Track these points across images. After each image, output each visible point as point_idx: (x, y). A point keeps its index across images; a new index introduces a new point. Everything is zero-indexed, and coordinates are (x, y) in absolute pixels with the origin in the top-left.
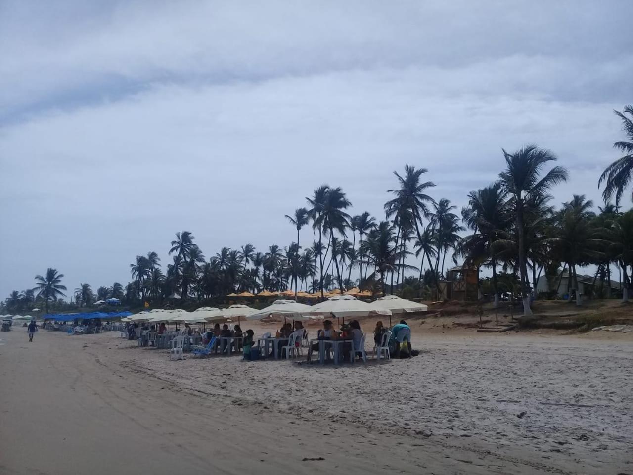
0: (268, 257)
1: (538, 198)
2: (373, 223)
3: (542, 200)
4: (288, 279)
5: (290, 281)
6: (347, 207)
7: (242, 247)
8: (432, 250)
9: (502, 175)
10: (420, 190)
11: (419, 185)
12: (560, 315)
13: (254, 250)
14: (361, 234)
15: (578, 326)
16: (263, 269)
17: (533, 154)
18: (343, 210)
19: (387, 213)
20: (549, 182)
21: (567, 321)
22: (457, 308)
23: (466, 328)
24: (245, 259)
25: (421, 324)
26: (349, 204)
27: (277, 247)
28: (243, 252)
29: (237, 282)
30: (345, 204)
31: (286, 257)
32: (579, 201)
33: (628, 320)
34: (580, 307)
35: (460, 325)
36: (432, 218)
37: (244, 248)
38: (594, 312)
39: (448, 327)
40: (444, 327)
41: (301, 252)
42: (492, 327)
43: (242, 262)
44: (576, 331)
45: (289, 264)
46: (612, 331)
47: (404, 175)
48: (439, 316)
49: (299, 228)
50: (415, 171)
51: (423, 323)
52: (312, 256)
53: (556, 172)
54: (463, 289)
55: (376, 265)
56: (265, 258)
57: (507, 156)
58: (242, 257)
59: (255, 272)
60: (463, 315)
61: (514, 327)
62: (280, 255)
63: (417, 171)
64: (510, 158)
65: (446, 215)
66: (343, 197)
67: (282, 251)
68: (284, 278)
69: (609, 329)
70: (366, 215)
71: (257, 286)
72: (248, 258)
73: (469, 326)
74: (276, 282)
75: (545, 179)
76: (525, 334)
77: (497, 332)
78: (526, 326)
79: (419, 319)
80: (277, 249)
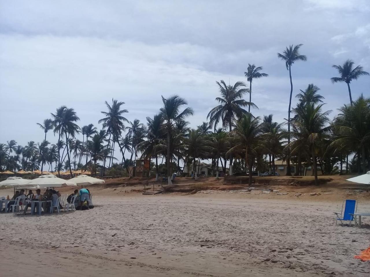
0: (26, 149)
1: (183, 123)
2: (95, 131)
3: (185, 124)
4: (40, 163)
5: (41, 164)
6: (77, 120)
7: (8, 142)
8: (129, 148)
9: (161, 109)
10: (120, 114)
11: (119, 111)
12: (185, 185)
13: (16, 144)
14: (87, 137)
15: (192, 190)
16: (22, 156)
17: (177, 100)
18: (74, 122)
19: (103, 126)
20: (184, 115)
21: (187, 188)
22: (136, 181)
23: (137, 192)
24: (9, 149)
25: (114, 191)
26: (78, 119)
27: (33, 142)
28: (8, 145)
29: (4, 164)
30: (76, 119)
31: (38, 149)
32: (205, 126)
33: (214, 187)
34: (197, 181)
35: (134, 191)
36: (129, 130)
37: (9, 142)
38: (202, 183)
39: (128, 192)
40: (125, 192)
41: (49, 146)
42: (151, 192)
43: (7, 152)
44: (190, 193)
45: (40, 154)
46: (206, 193)
47: (111, 105)
48: (125, 186)
49: (46, 131)
50: (117, 103)
51: (115, 190)
52: (56, 149)
53: (188, 110)
54: (142, 171)
55: (92, 156)
56: (24, 149)
57: (164, 100)
58: (7, 148)
59: (17, 158)
60: (138, 185)
61: (162, 192)
62: (35, 147)
63: (118, 103)
64: (166, 101)
65: (137, 129)
66: (74, 114)
67: (36, 145)
68: (37, 162)
69: (205, 192)
70: (91, 126)
71: (18, 167)
72: (11, 149)
73: (139, 191)
74: (32, 165)
75: (182, 114)
76: (166, 195)
77: (152, 194)
78: (168, 191)
79: (114, 188)
80: (34, 144)
